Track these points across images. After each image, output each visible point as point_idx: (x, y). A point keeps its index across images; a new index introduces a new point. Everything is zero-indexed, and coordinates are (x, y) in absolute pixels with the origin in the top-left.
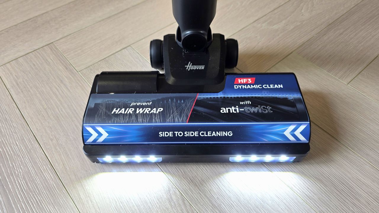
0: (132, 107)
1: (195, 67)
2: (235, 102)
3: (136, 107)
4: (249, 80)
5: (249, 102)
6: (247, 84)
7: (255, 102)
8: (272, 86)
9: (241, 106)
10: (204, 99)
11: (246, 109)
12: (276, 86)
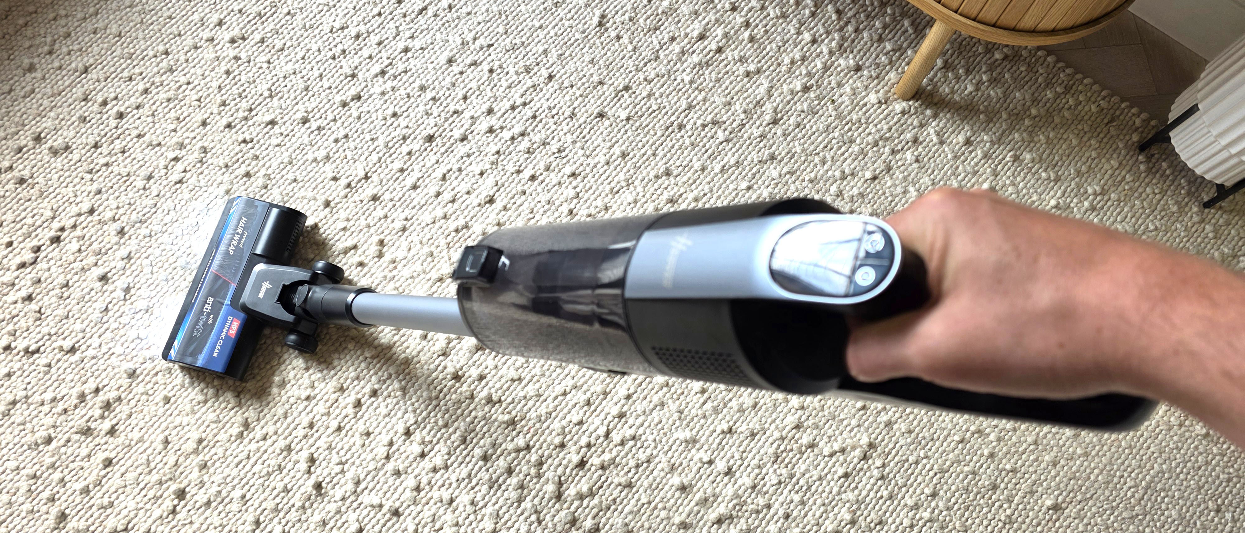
0: (243, 233)
1: (263, 290)
2: (215, 311)
3: (242, 235)
4: (234, 332)
5: (210, 322)
6: (229, 328)
7: (208, 328)
8: (218, 347)
9: (208, 315)
10: (229, 289)
11: (205, 318)
12: (217, 351)
